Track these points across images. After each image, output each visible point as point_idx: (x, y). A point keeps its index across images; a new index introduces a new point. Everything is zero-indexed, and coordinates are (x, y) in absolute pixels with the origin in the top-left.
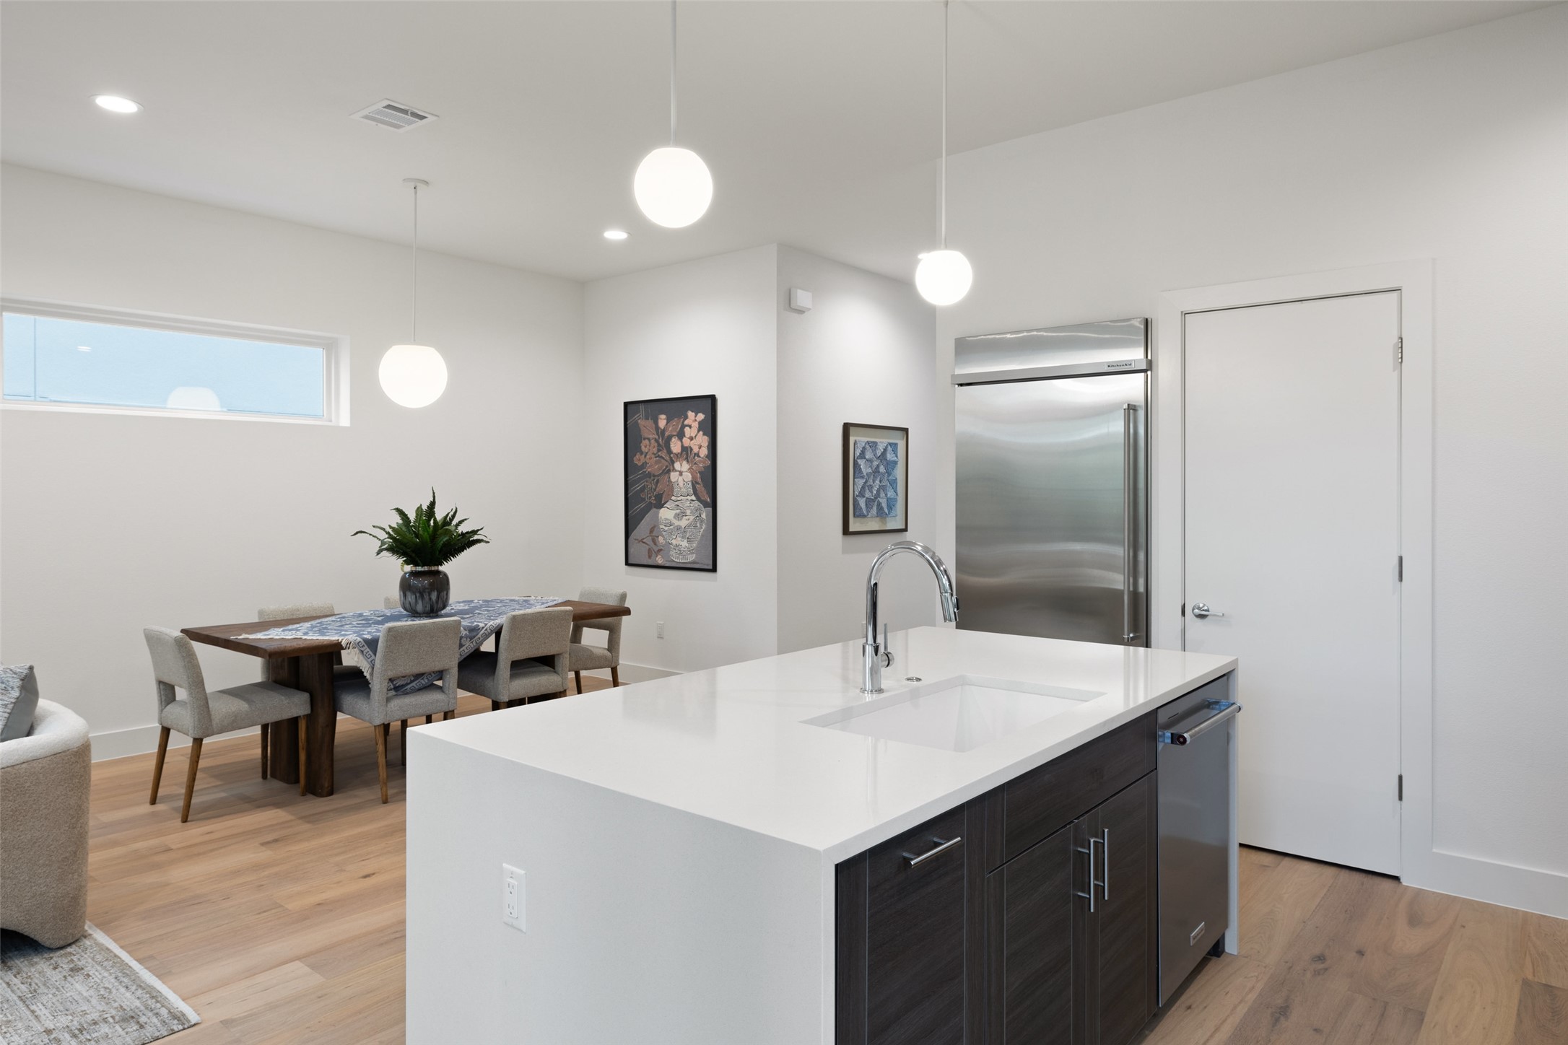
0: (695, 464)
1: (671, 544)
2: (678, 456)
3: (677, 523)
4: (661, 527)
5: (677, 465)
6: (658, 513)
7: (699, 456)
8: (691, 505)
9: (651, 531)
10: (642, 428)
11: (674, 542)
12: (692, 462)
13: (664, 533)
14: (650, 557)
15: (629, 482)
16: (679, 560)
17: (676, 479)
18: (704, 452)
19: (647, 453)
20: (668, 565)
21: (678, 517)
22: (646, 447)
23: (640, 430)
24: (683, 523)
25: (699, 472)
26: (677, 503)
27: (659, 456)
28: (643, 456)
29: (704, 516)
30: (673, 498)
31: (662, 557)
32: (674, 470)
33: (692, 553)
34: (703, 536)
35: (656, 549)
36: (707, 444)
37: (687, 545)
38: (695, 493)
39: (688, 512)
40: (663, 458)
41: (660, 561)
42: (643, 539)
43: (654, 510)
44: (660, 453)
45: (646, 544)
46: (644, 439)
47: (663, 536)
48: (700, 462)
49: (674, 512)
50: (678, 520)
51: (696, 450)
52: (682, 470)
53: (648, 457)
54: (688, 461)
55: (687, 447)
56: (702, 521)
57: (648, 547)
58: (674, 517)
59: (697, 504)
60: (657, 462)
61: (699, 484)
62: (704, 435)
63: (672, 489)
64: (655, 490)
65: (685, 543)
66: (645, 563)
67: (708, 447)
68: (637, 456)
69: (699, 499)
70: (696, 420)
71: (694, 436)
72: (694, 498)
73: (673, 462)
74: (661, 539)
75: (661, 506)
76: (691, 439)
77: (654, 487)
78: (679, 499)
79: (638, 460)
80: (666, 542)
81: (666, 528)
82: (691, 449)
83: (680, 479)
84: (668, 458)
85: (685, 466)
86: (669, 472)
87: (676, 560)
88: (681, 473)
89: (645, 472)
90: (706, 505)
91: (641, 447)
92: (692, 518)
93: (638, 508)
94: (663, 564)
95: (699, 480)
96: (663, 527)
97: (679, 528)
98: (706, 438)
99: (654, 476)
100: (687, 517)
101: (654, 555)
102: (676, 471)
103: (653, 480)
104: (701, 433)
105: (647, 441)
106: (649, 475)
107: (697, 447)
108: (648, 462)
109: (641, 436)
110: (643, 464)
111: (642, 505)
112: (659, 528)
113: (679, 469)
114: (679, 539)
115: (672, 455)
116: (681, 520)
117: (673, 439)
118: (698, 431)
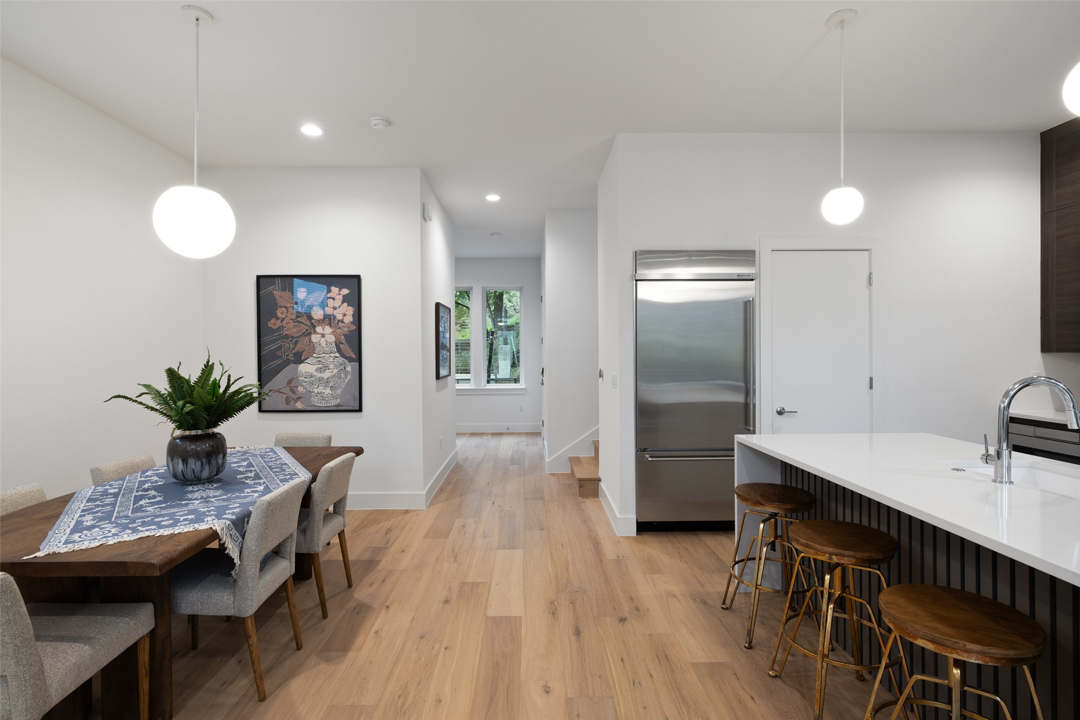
0: (339, 328)
1: (313, 392)
2: (320, 322)
3: (319, 375)
4: (301, 379)
5: (319, 329)
6: (297, 368)
7: (342, 322)
8: (335, 360)
9: (289, 382)
10: (278, 298)
11: (316, 390)
12: (335, 326)
13: (304, 384)
14: (288, 404)
15: (262, 343)
16: (322, 404)
17: (318, 340)
18: (349, 319)
19: (284, 319)
20: (309, 409)
21: (320, 370)
22: (282, 313)
23: (275, 300)
24: (326, 375)
25: (343, 335)
26: (318, 359)
27: (298, 321)
28: (280, 321)
29: (349, 369)
30: (315, 355)
31: (302, 403)
32: (315, 332)
33: (337, 398)
34: (347, 384)
35: (295, 397)
36: (352, 313)
37: (331, 392)
38: (339, 350)
39: (332, 366)
40: (303, 323)
41: (299, 406)
42: (281, 389)
43: (292, 366)
44: (299, 319)
45: (285, 394)
46: (281, 307)
47: (303, 386)
48: (344, 327)
49: (315, 367)
50: (321, 373)
51: (339, 317)
52: (324, 333)
53: (285, 322)
54: (331, 326)
55: (330, 315)
56: (347, 373)
57: (285, 396)
58: (316, 371)
59: (341, 359)
60: (295, 327)
61: (343, 344)
62: (348, 305)
63: (314, 348)
64: (293, 349)
65: (328, 391)
66: (283, 409)
67: (353, 315)
68: (272, 321)
69: (343, 355)
70: (340, 294)
71: (338, 306)
72: (337, 355)
73: (314, 327)
74: (300, 389)
75: (302, 362)
76: (335, 308)
77: (292, 346)
78: (321, 356)
79: (273, 324)
80: (307, 391)
81: (307, 380)
82: (335, 317)
83: (323, 340)
84: (308, 323)
85: (328, 330)
86: (310, 334)
87: (319, 405)
88: (323, 336)
89: (282, 334)
90: (350, 360)
91: (276, 313)
92: (335, 371)
93: (273, 364)
94: (303, 409)
95: (344, 341)
96: (304, 379)
97: (320, 379)
98: (351, 308)
99: (292, 337)
100: (330, 370)
101: (292, 401)
102: (318, 334)
103: (291, 341)
104: (345, 304)
105: (284, 309)
106: (287, 337)
107: (342, 315)
108: (284, 326)
109: (277, 305)
110: (279, 327)
111: (279, 362)
112: (299, 379)
113: (322, 332)
114: (321, 388)
115: (313, 321)
116: (323, 372)
117: (314, 308)
118: (343, 303)
